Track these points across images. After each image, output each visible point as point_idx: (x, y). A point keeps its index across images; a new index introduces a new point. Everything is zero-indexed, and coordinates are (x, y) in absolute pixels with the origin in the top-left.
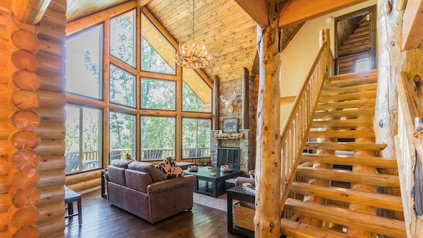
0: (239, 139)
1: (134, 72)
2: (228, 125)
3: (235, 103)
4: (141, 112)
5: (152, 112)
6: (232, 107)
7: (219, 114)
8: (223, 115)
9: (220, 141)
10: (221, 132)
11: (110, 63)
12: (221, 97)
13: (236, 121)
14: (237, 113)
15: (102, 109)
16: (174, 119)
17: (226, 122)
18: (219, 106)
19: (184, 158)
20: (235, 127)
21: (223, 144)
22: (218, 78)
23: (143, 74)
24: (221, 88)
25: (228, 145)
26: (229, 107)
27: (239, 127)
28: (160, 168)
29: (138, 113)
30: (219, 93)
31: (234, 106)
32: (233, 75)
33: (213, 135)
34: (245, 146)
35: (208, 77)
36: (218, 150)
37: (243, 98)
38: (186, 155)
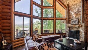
0: (79, 27)
1: (41, 7)
2: (73, 22)
3: (77, 13)
4: (43, 18)
5: (46, 18)
6: (75, 15)
7: (69, 18)
8: (71, 18)
9: (70, 28)
10: (70, 24)
11: (33, 3)
12: (70, 11)
13: (77, 20)
14: (78, 17)
15: (30, 17)
16: (53, 20)
17: (72, 21)
18: (69, 15)
19: (56, 33)
20: (77, 22)
21: (71, 29)
22: (68, 5)
23: (43, 7)
24: (70, 8)
25: (73, 29)
26: (74, 15)
27: (79, 22)
28: (41, 46)
29: (42, 19)
30: (69, 11)
31: (76, 14)
32: (75, 2)
33: (66, 25)
34: (82, 30)
35: (65, 6)
36: (69, 31)
37: (81, 10)
38: (57, 32)
